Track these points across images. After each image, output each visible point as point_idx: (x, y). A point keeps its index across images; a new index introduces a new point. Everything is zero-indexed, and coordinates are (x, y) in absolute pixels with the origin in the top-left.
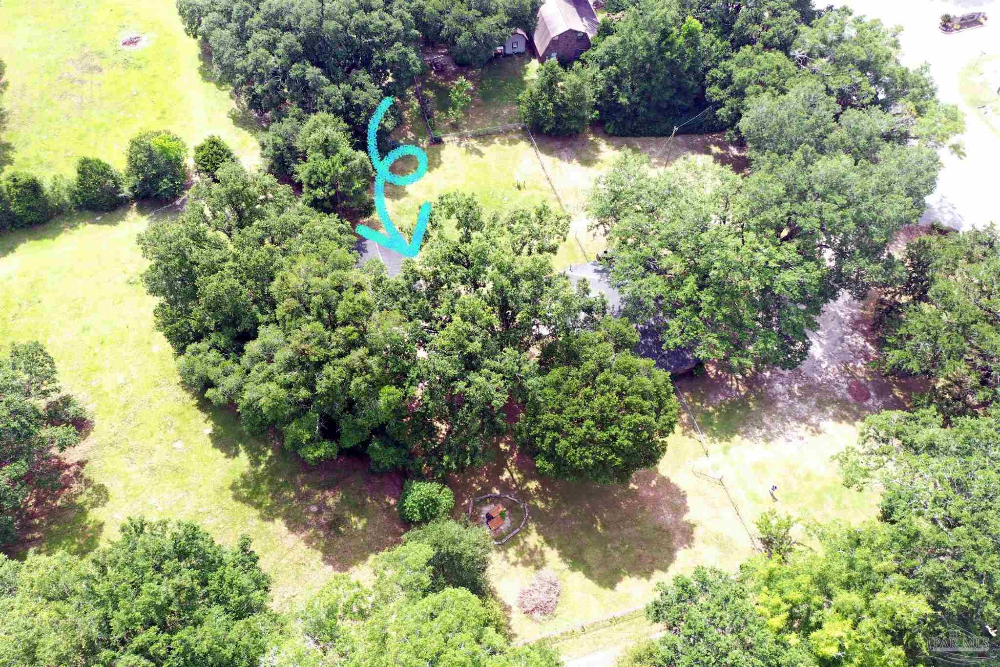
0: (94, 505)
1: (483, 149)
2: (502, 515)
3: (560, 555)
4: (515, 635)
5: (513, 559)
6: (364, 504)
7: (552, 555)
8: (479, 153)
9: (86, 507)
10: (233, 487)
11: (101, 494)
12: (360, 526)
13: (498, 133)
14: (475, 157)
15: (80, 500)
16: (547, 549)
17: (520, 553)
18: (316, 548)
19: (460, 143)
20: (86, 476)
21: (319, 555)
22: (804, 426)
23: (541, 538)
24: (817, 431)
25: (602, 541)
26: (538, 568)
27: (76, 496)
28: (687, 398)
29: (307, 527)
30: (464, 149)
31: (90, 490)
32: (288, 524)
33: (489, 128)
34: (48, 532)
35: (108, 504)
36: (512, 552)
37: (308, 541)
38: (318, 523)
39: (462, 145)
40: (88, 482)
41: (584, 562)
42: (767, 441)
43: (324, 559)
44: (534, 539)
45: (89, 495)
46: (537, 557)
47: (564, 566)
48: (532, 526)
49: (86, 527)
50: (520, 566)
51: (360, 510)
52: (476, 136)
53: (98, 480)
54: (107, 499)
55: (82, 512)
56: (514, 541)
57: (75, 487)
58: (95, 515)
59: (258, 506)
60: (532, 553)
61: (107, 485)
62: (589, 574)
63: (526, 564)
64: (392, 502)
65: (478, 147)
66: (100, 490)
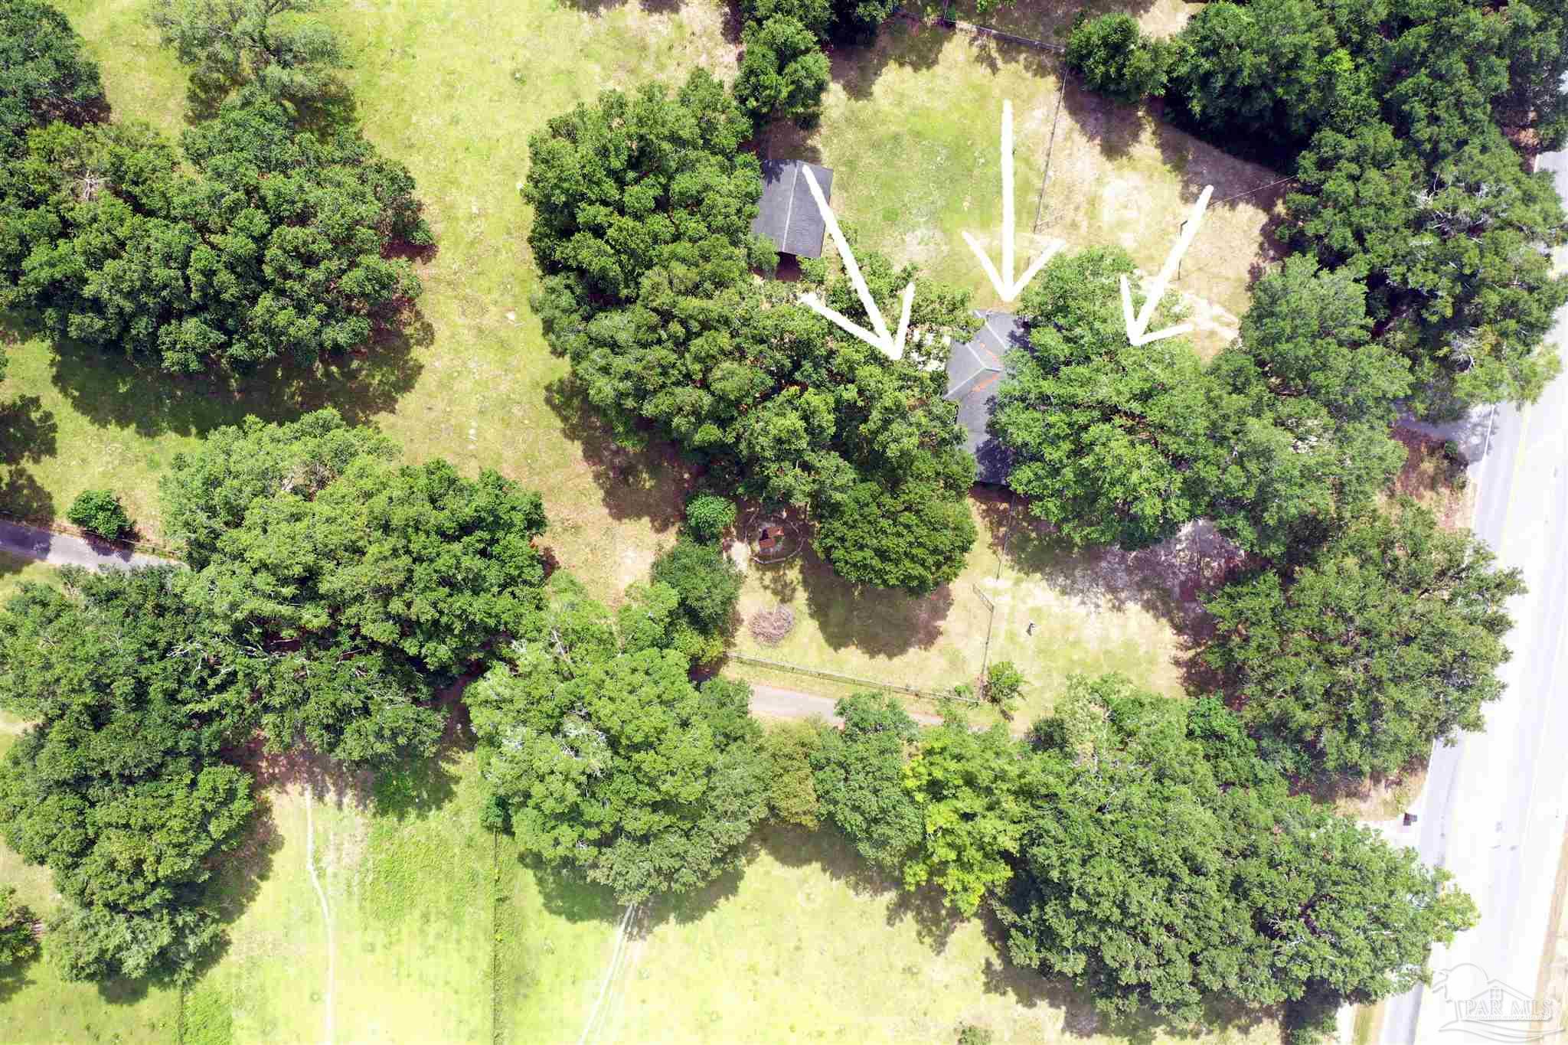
0: (419, 343)
1: (1001, 64)
2: (778, 538)
3: (809, 599)
5: (767, 582)
6: (660, 465)
7: (801, 596)
8: (992, 67)
9: (412, 341)
10: (548, 388)
11: (428, 335)
12: (648, 485)
14: (984, 71)
15: (408, 331)
16: (800, 588)
17: (775, 580)
18: (602, 486)
19: (975, 39)
21: (601, 494)
22: (1109, 596)
23: (800, 577)
24: (1118, 608)
25: (852, 607)
26: (783, 601)
27: (405, 324)
29: (601, 462)
30: (975, 50)
31: (418, 325)
32: (585, 451)
33: (1023, 31)
35: (432, 348)
36: (769, 575)
37: (597, 477)
38: (611, 461)
39: (977, 43)
40: (418, 315)
41: (826, 615)
42: (1064, 592)
43: (604, 500)
44: (793, 575)
45: (416, 329)
46: (788, 592)
47: (805, 609)
48: (799, 562)
49: (406, 362)
50: (769, 592)
51: (654, 470)
52: (1001, 39)
53: (428, 317)
54: (432, 342)
55: (408, 347)
56: (775, 567)
59: (565, 419)
60: (785, 585)
61: (435, 326)
62: (823, 627)
64: (686, 476)
65: (995, 57)
66: (428, 329)
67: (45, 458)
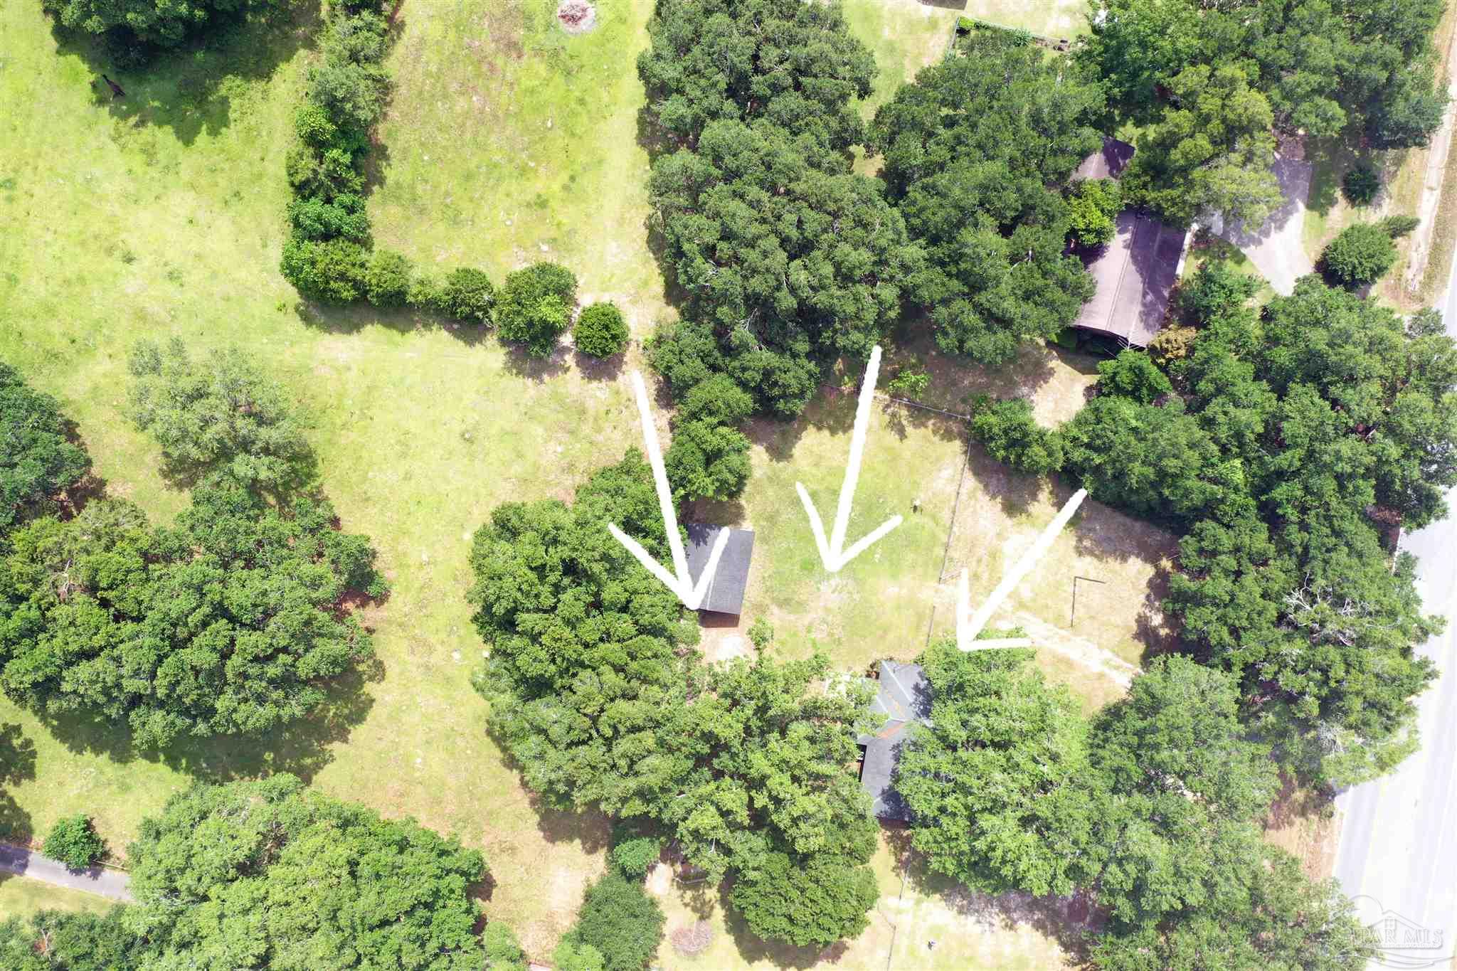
1: (909, 430)
3: (725, 916)
5: (687, 899)
7: (719, 913)
8: (902, 433)
11: (380, 670)
13: (939, 413)
14: (892, 438)
15: (361, 668)
16: (718, 907)
17: (695, 899)
19: (888, 406)
20: (371, 645)
22: (1003, 916)
23: (718, 895)
24: (1011, 926)
26: (702, 918)
27: (358, 662)
30: (887, 418)
31: (370, 662)
33: (933, 399)
36: (689, 894)
39: (889, 411)
41: (740, 932)
44: (712, 893)
46: (707, 909)
47: (723, 926)
49: (359, 696)
52: (913, 406)
53: (379, 654)
54: (383, 678)
56: (695, 886)
66: (379, 665)
67: (25, 782)
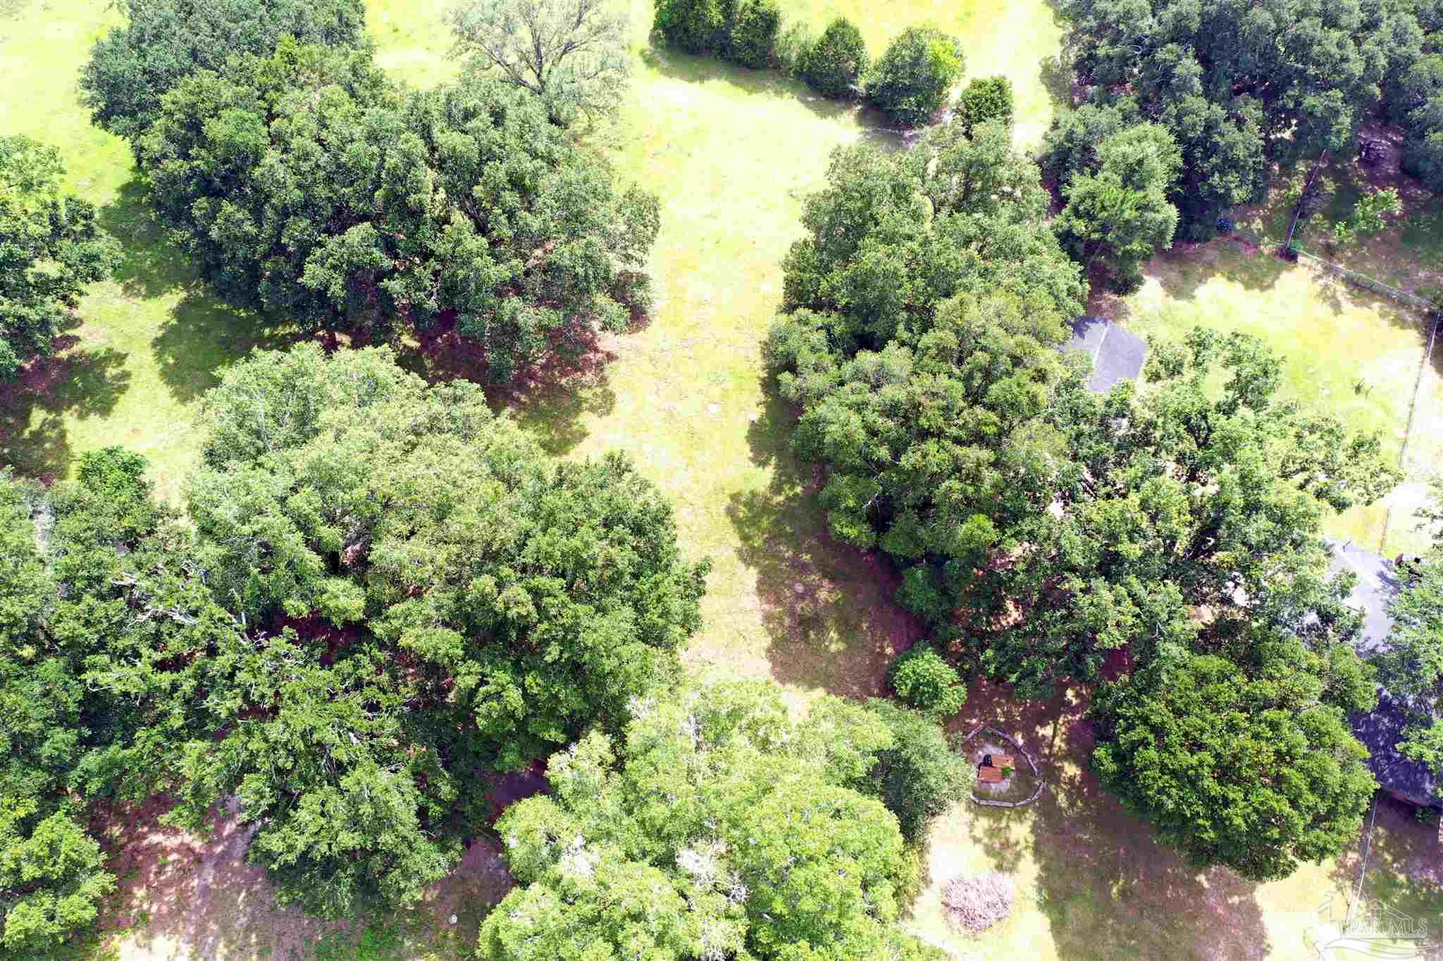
0: (592, 409)
1: (1347, 306)
2: (1004, 773)
3: (1039, 878)
4: (912, 917)
5: (979, 832)
6: (857, 627)
7: (1029, 868)
8: (1336, 307)
9: (585, 405)
10: (735, 497)
11: (607, 403)
12: (833, 648)
13: (1386, 297)
14: (1325, 310)
15: (584, 394)
16: (1028, 856)
17: (992, 833)
18: (771, 632)
19: (1320, 277)
20: (606, 373)
21: (767, 641)
23: (1031, 839)
25: (1105, 907)
26: (999, 867)
27: (583, 386)
28: (1377, 837)
29: (778, 602)
30: (1318, 287)
31: (599, 390)
32: (760, 582)
33: (1378, 281)
34: (535, 403)
35: (605, 418)
36: (984, 823)
37: (768, 618)
38: (792, 607)
39: (1321, 282)
40: (603, 381)
41: (1062, 912)
43: (769, 651)
44: (1021, 831)
45: (595, 394)
46: (1009, 855)
47: (1033, 894)
48: (1031, 816)
49: (570, 425)
50: (979, 848)
51: (848, 629)
52: (1352, 283)
53: (613, 386)
54: (608, 412)
55: (577, 408)
56: (995, 812)
57: (589, 376)
58: (586, 419)
59: (745, 538)
60: (1006, 845)
61: (618, 397)
62: (1058, 928)
63: (989, 851)
64: (889, 651)
65: (1341, 298)
